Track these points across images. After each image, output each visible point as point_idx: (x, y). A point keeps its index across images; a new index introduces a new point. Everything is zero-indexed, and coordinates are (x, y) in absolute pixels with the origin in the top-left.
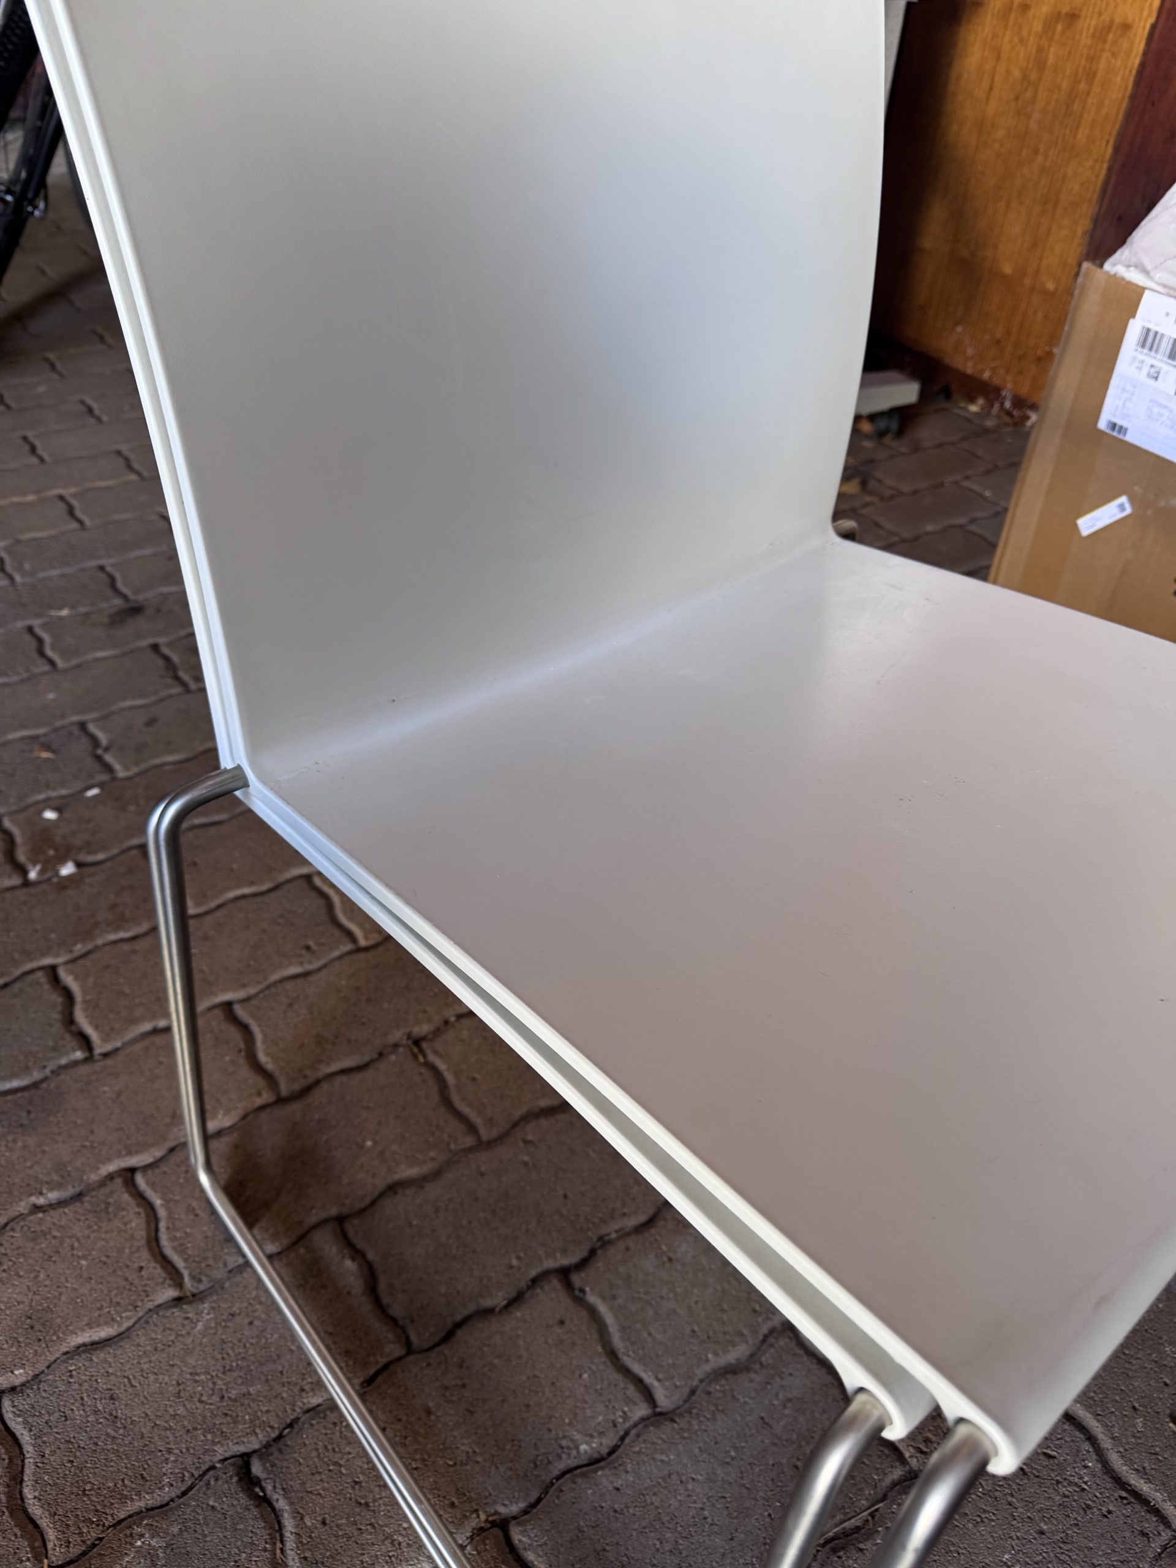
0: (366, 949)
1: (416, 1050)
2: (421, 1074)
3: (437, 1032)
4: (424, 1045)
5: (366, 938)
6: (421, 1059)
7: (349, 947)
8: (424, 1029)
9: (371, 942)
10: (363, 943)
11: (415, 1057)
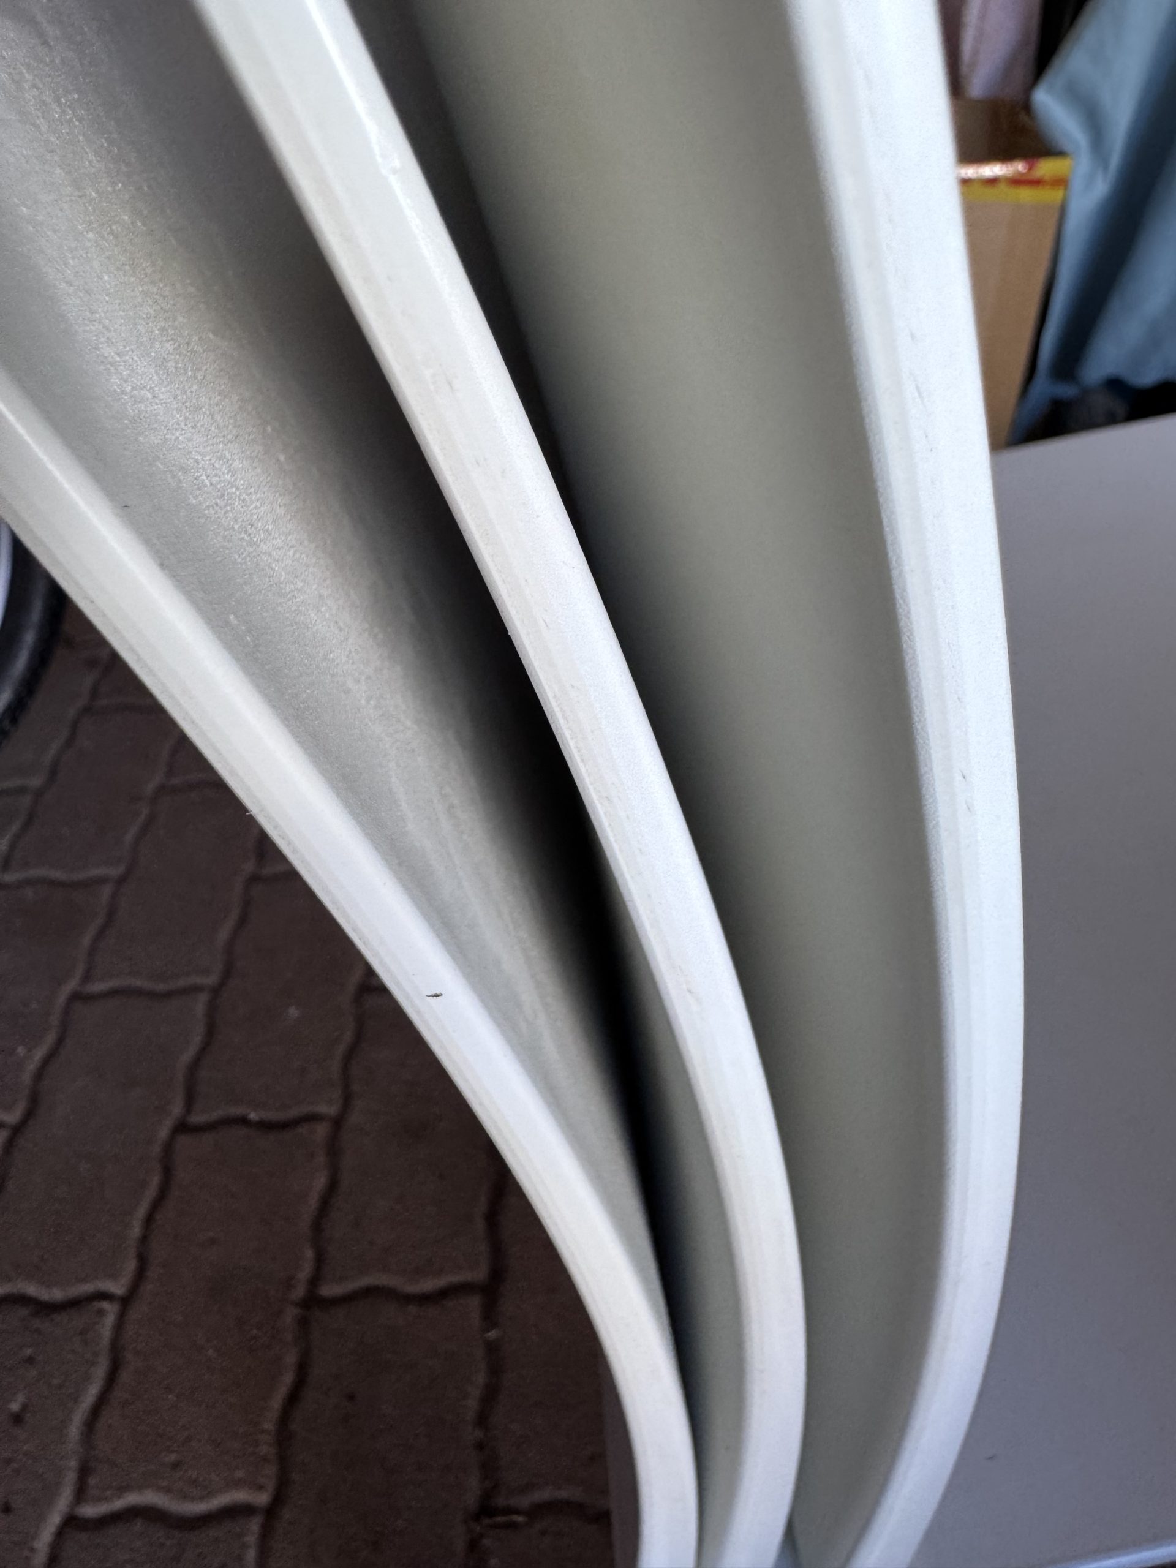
0: (278, 1500)
1: (500, 1519)
2: (543, 1533)
3: (489, 1468)
4: (501, 1501)
5: (261, 1488)
6: (520, 1519)
7: (254, 1525)
8: (473, 1487)
9: (271, 1485)
10: (262, 1499)
11: (513, 1526)
